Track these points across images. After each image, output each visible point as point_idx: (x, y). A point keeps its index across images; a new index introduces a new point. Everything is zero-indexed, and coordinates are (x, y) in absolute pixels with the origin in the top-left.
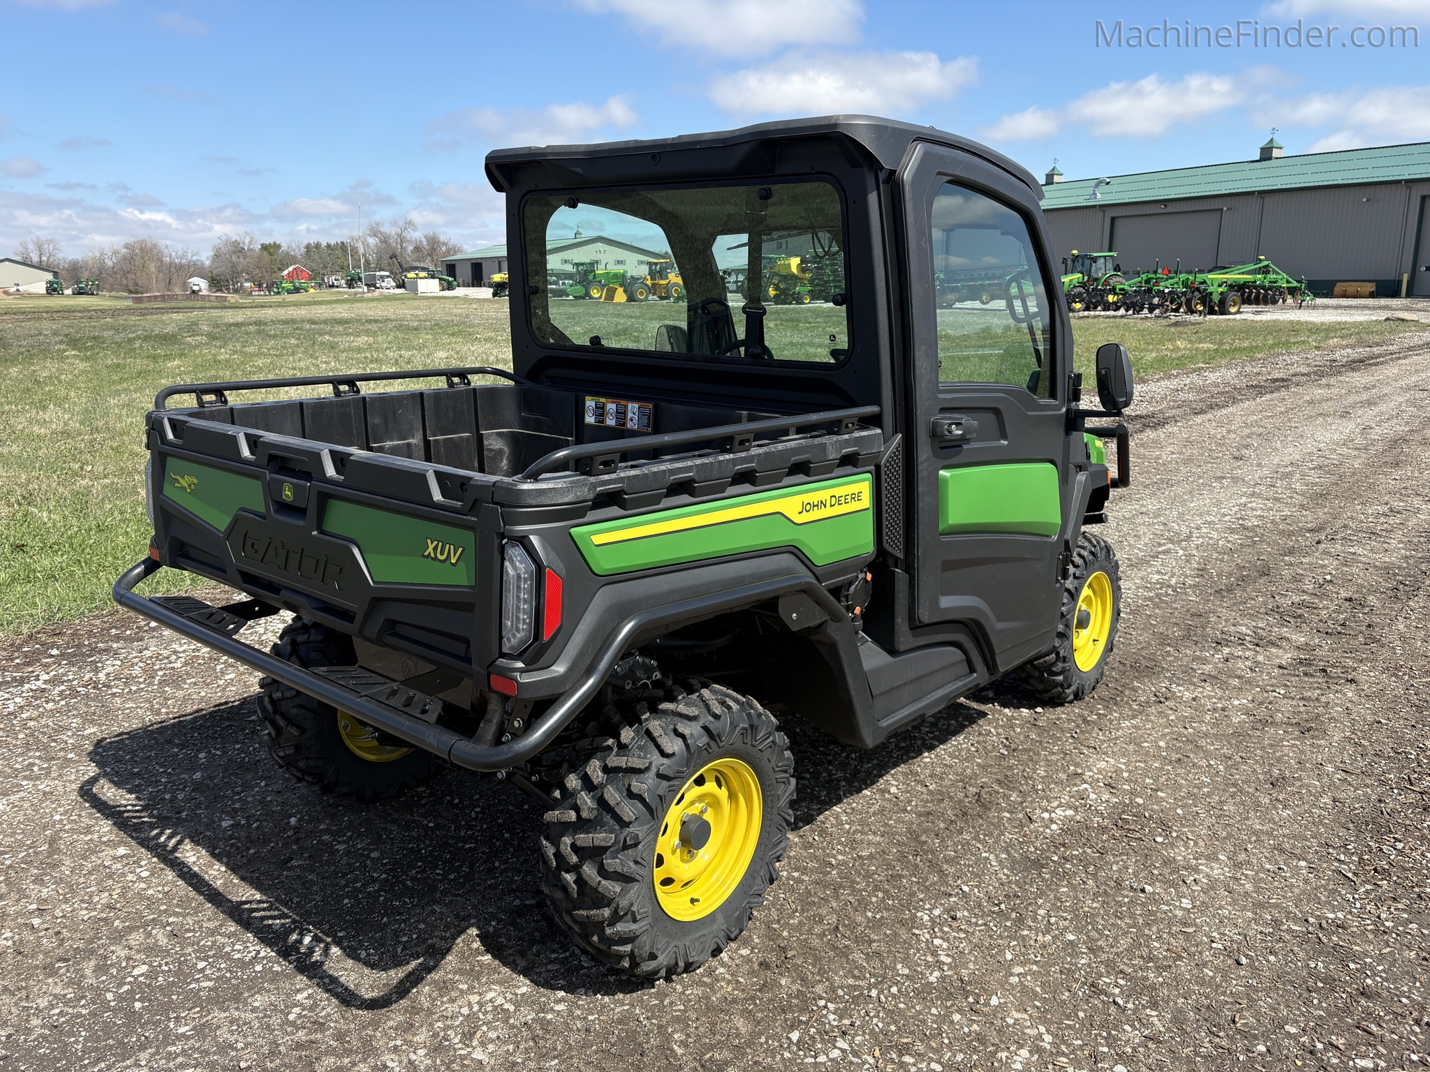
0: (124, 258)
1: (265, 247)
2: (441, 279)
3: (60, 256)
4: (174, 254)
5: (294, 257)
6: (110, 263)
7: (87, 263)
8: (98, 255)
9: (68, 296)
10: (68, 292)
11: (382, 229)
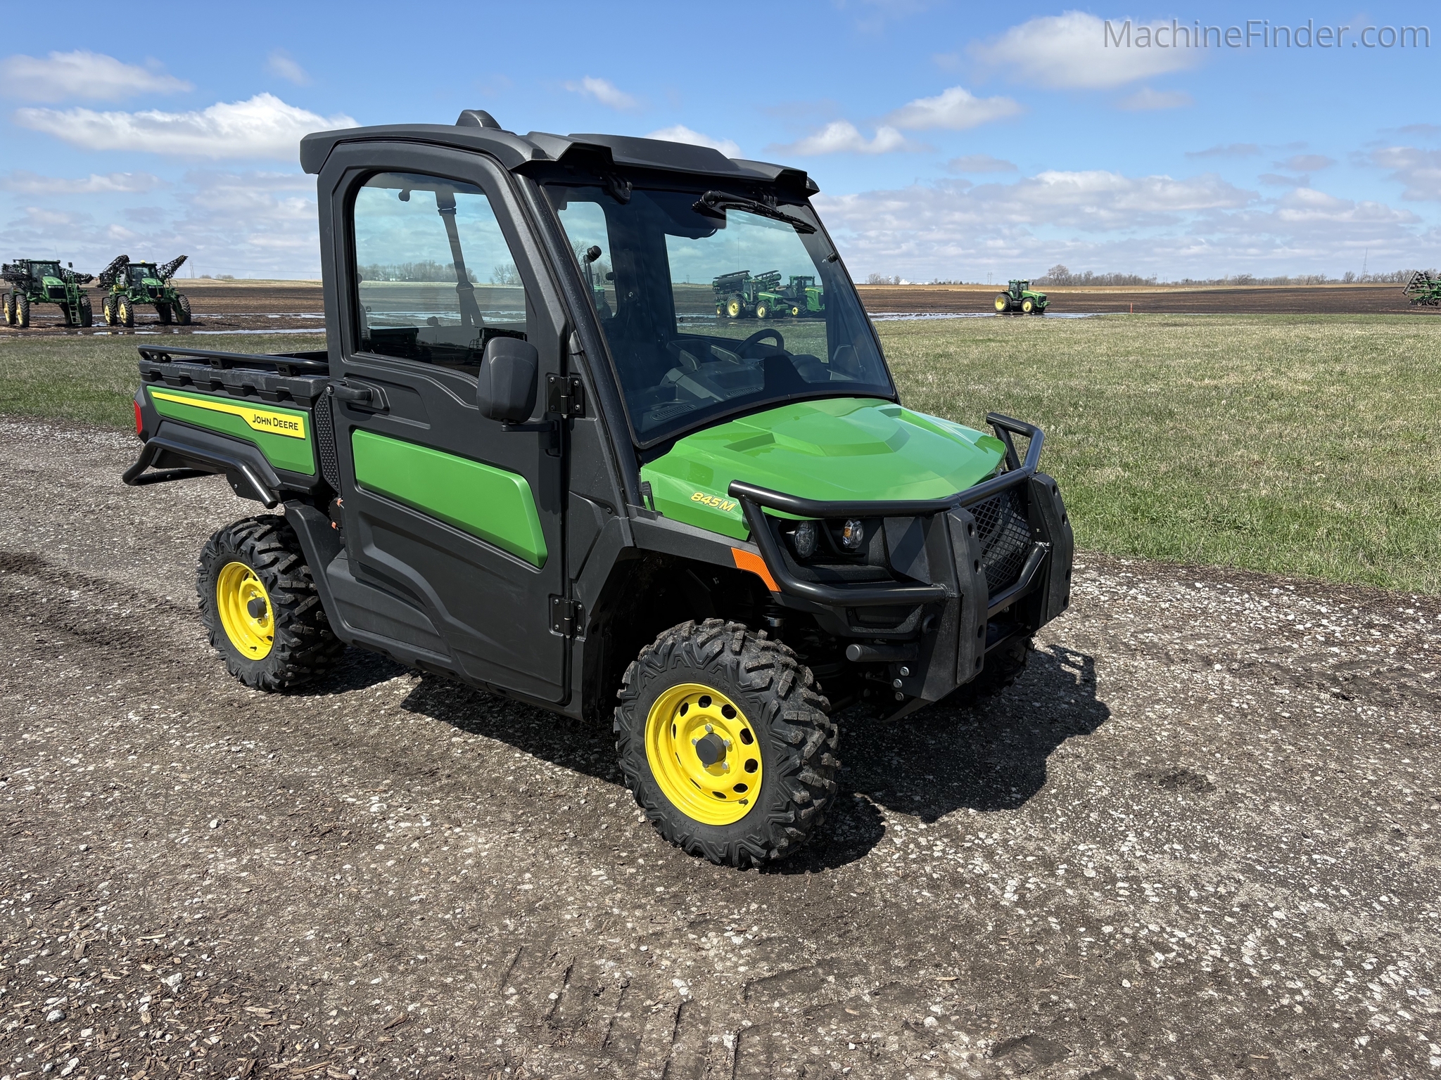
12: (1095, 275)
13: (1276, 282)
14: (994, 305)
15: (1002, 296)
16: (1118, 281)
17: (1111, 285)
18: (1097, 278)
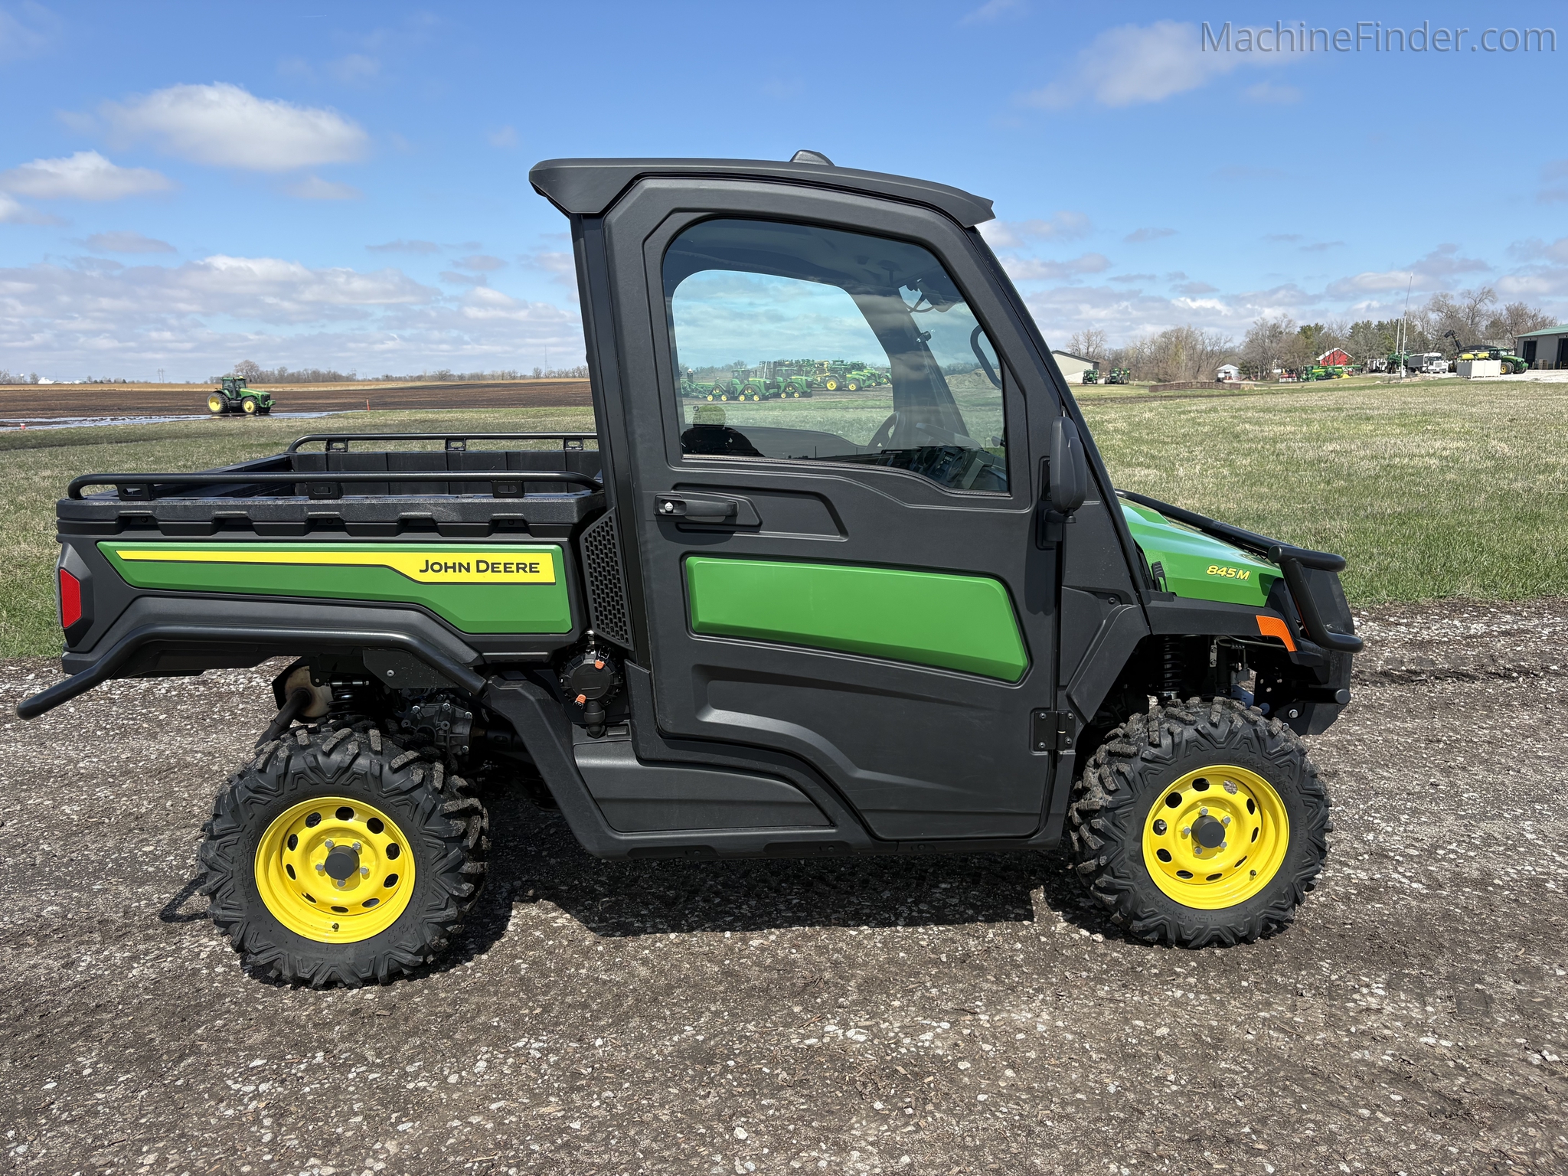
0: (1160, 348)
1: (1305, 330)
2: (1504, 360)
3: (1106, 346)
4: (1207, 341)
5: (1335, 339)
6: (1147, 351)
7: (1127, 353)
8: (1139, 345)
9: (1100, 385)
10: (1101, 381)
11: (1450, 302)
12: (290, 371)
13: (472, 377)
14: (207, 406)
15: (215, 395)
16: (316, 377)
17: (309, 381)
18: (293, 375)
